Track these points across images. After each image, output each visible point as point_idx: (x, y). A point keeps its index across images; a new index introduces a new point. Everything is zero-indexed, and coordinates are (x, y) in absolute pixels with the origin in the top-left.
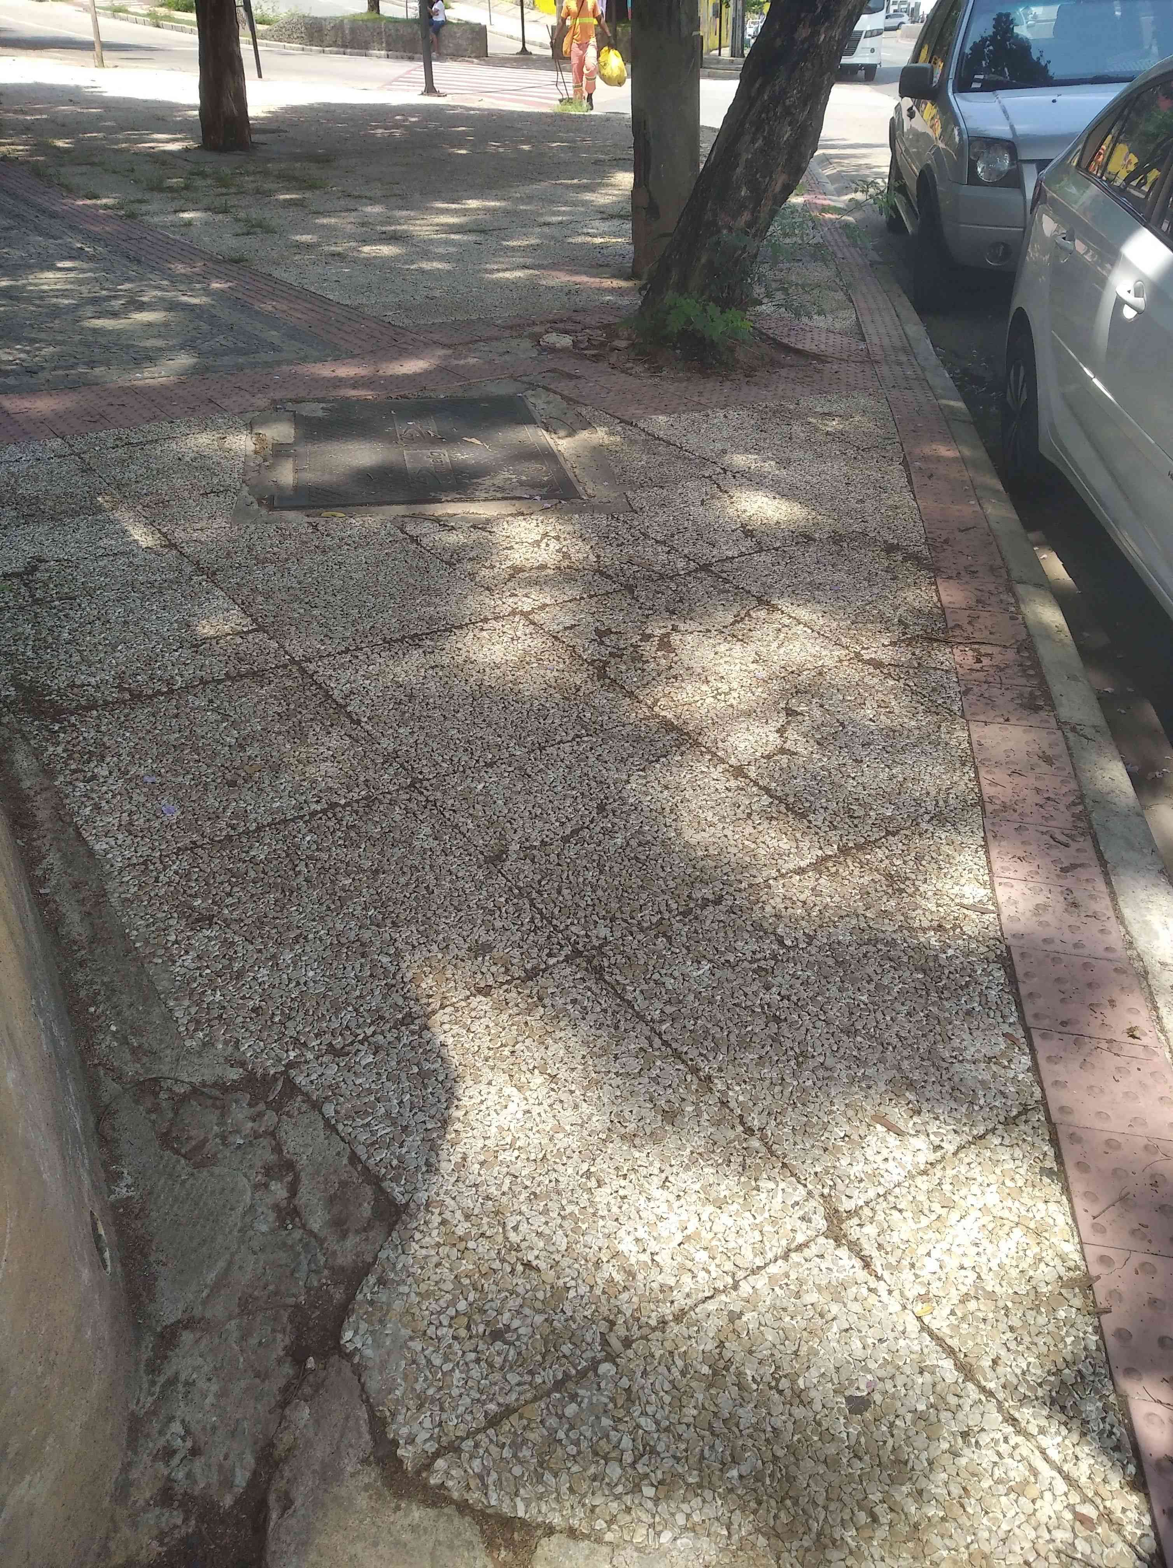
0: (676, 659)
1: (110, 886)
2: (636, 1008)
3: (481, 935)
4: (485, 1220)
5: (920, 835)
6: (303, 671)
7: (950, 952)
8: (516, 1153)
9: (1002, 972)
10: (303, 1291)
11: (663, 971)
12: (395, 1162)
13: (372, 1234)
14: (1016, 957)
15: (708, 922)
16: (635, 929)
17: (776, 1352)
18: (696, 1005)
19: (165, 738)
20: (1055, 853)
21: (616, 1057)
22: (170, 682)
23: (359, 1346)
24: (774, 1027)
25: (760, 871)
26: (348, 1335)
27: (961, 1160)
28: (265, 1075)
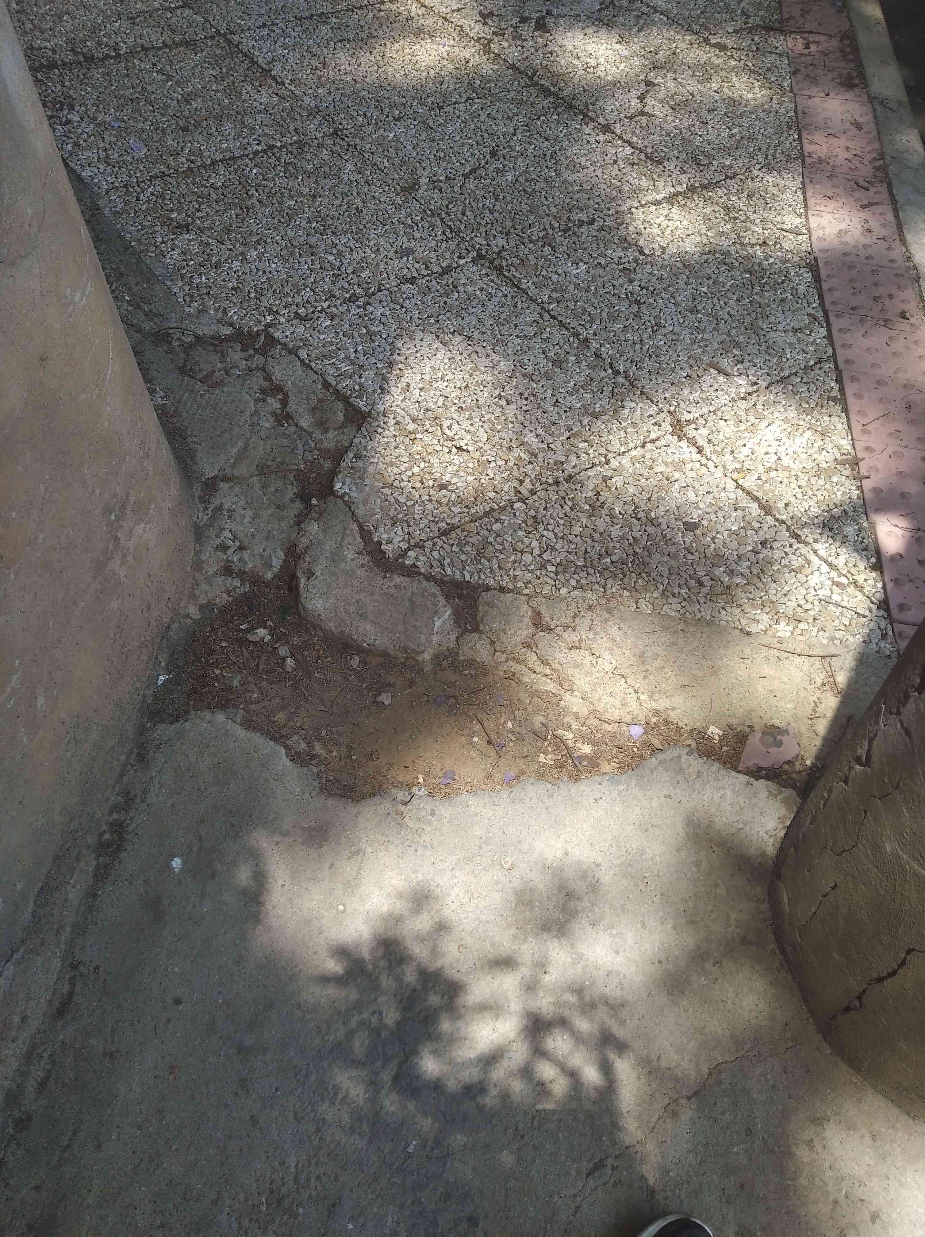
0: (551, 38)
1: (101, 202)
2: (530, 293)
3: (404, 241)
4: (427, 422)
5: (752, 179)
6: (229, 42)
7: (771, 260)
8: (446, 384)
9: (810, 274)
10: (301, 462)
11: (550, 270)
12: (357, 387)
13: (346, 430)
14: (821, 264)
15: (584, 237)
16: (526, 240)
17: (635, 498)
18: (576, 292)
19: (121, 93)
20: (857, 194)
21: (516, 326)
22: (116, 48)
23: (347, 491)
24: (635, 308)
25: (624, 201)
26: (338, 485)
27: (771, 392)
28: (250, 332)
